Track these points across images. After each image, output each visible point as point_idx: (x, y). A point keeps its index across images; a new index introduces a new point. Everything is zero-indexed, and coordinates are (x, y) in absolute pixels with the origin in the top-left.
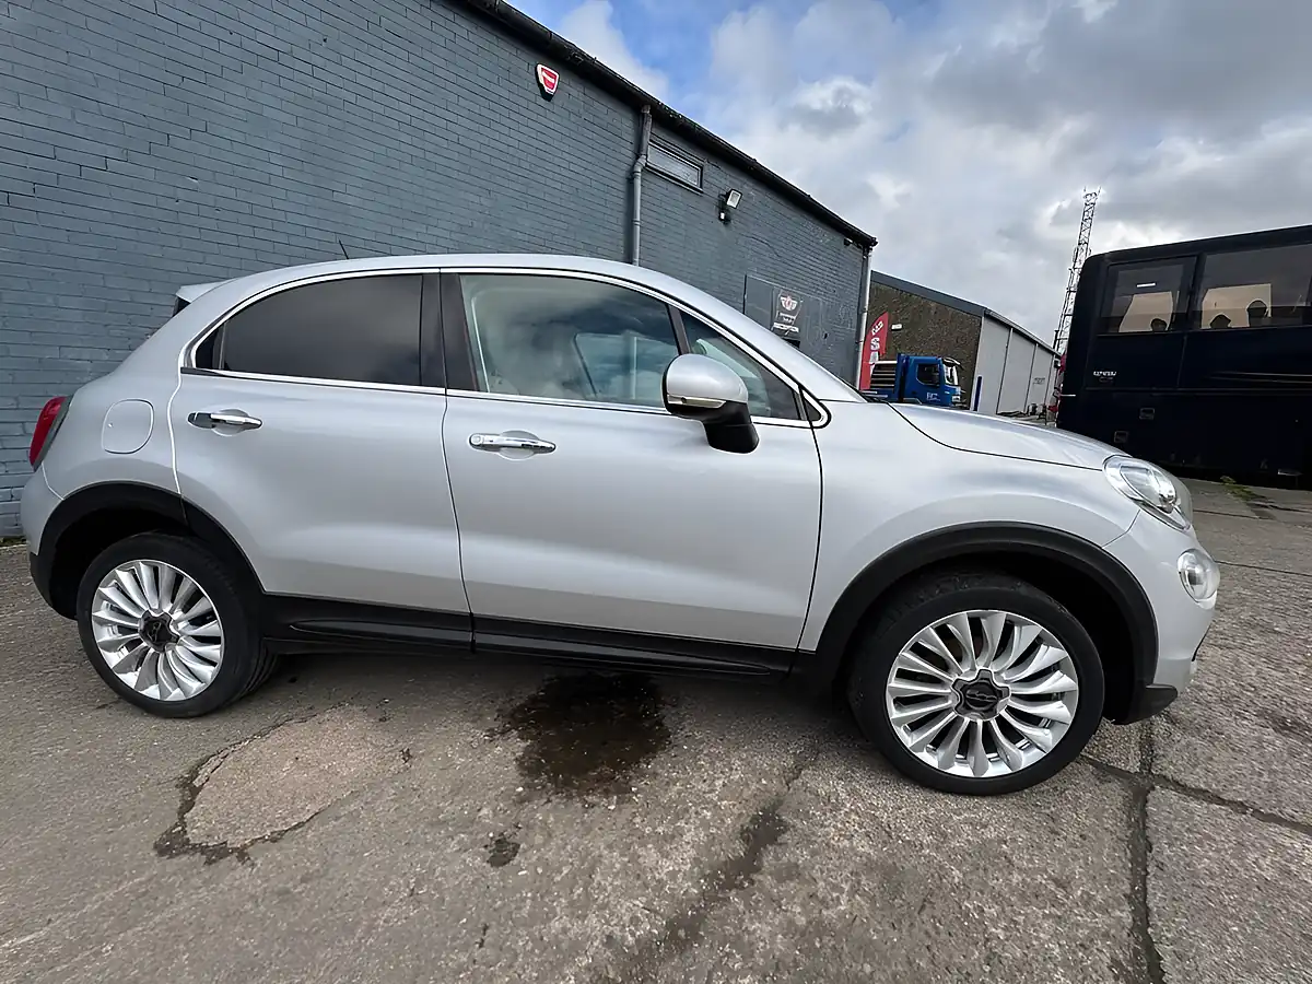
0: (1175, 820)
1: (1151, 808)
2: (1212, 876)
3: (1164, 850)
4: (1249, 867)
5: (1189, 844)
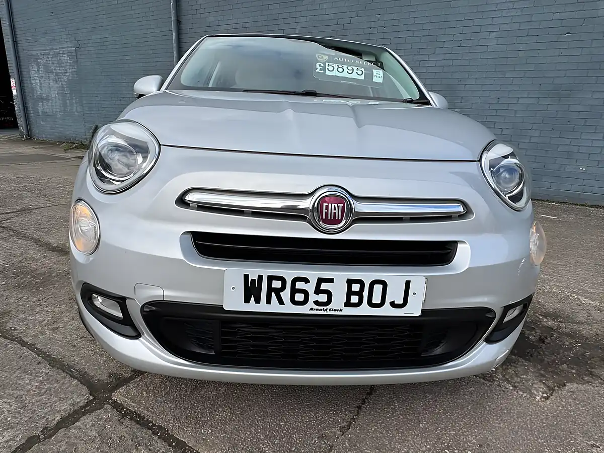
0: (60, 387)
1: (75, 382)
2: (19, 378)
3: (45, 369)
4: (9, 397)
5: (41, 382)
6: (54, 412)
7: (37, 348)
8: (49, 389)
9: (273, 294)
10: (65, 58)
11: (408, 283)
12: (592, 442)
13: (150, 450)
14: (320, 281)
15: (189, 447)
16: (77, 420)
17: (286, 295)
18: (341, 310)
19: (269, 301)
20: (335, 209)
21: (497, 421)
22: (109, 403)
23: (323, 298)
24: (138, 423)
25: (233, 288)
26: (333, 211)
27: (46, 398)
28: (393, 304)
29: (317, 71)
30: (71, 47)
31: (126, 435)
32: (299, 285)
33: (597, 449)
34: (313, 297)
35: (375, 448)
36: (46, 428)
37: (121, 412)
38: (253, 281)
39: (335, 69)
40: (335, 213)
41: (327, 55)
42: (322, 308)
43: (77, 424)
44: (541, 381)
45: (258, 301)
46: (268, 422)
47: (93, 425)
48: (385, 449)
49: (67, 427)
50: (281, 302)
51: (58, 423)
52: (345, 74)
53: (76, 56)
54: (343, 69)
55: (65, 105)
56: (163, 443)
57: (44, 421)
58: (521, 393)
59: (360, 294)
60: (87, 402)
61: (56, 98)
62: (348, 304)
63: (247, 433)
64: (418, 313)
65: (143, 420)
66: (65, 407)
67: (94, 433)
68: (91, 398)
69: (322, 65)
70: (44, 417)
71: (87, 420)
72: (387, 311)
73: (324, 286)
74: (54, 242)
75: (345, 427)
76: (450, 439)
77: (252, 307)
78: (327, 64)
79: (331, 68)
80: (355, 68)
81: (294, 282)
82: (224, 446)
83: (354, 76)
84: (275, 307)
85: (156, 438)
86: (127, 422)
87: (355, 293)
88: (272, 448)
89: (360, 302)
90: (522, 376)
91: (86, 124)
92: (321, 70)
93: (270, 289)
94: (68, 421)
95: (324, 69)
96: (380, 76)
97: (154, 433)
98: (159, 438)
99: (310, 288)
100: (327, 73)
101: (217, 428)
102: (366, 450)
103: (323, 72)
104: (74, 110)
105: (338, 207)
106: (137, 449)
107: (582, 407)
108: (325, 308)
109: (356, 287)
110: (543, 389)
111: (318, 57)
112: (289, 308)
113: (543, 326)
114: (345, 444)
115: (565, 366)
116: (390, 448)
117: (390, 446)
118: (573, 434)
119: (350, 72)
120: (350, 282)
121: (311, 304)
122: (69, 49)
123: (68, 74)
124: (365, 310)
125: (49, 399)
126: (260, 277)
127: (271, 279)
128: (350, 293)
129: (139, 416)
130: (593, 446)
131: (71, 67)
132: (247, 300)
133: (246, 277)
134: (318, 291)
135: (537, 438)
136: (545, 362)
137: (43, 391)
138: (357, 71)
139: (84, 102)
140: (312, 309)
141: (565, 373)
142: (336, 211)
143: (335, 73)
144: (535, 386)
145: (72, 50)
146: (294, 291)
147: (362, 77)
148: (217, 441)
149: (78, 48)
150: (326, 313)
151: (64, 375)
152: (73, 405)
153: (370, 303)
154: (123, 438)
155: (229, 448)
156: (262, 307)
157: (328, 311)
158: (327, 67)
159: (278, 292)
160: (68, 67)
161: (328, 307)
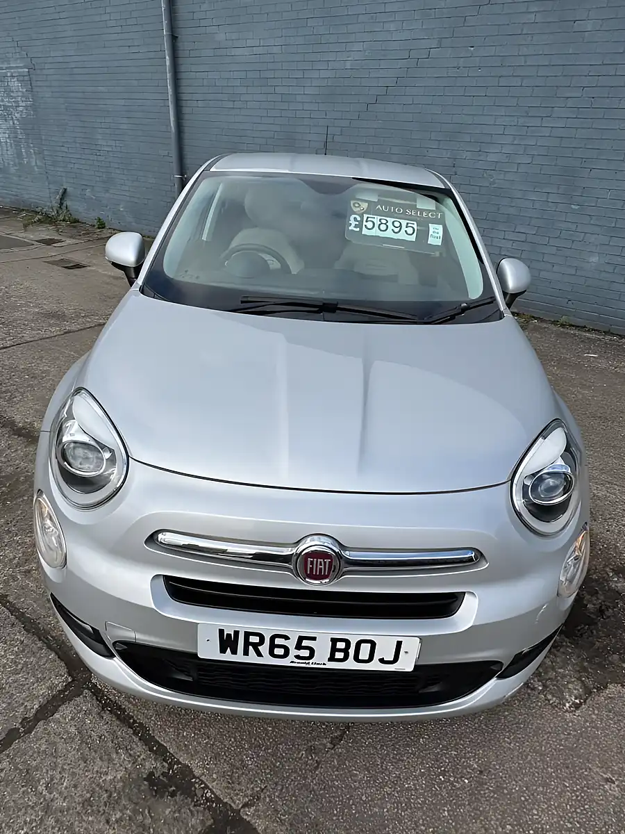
0: (37, 663)
1: (52, 655)
3: (20, 634)
5: (17, 654)
6: (32, 697)
7: (9, 602)
8: (26, 664)
9: (251, 647)
10: (15, 84)
11: (399, 644)
12: (609, 775)
13: (130, 755)
14: (301, 639)
15: (170, 753)
16: (56, 710)
17: (264, 649)
18: (324, 664)
19: (246, 653)
20: (321, 565)
21: (508, 740)
22: (88, 688)
23: (306, 653)
24: (118, 717)
25: (208, 640)
26: (319, 567)
27: (22, 677)
28: (382, 661)
29: (350, 228)
30: (21, 68)
31: (106, 734)
32: (278, 641)
33: (611, 785)
34: (293, 652)
35: (365, 769)
36: (24, 719)
37: (100, 702)
38: (229, 635)
39: (376, 226)
40: (321, 569)
41: (366, 201)
42: (304, 661)
43: (57, 716)
44: (579, 679)
45: (234, 652)
46: (255, 726)
47: (73, 719)
48: (375, 770)
49: (46, 719)
50: (259, 654)
51: (37, 711)
52: (389, 234)
53: (29, 81)
54: (387, 226)
55: (19, 155)
56: (144, 747)
57: (22, 709)
58: (549, 697)
59: (346, 651)
60: (66, 685)
61: (6, 144)
62: (332, 659)
63: (230, 740)
64: (410, 669)
65: (124, 713)
66: (43, 691)
67: (73, 730)
68: (70, 680)
69: (359, 219)
70: (23, 704)
71: (66, 711)
72: (375, 666)
73: (305, 643)
74: (19, 419)
75: (337, 738)
76: (450, 762)
77: (228, 656)
78: (365, 216)
79: (370, 225)
80: (404, 223)
81: (273, 638)
82: (206, 756)
83: (402, 236)
84: (252, 658)
85: (136, 739)
86: (107, 716)
87: (340, 650)
88: (256, 762)
89: (346, 658)
90: (559, 670)
91: (51, 186)
92: (356, 226)
93: (247, 643)
94: (47, 710)
95: (360, 225)
96: (438, 235)
97: (135, 733)
98: (140, 739)
99: (291, 645)
100: (365, 231)
101: (200, 731)
102: (355, 770)
103: (358, 229)
104: (34, 164)
105: (325, 563)
106: (117, 753)
107: (615, 723)
108: (307, 661)
109: (341, 645)
110: (579, 690)
111: (354, 204)
112: (267, 660)
113: (610, 589)
114: (333, 761)
115: (616, 657)
116: (381, 769)
117: (382, 766)
118: (590, 763)
119: (397, 230)
120: (334, 641)
121: (291, 657)
122: (19, 70)
123: (21, 109)
124: (350, 664)
125: (26, 679)
126: (237, 633)
127: (247, 635)
128: (334, 650)
129: (119, 708)
130: (607, 780)
131: (24, 99)
132: (223, 651)
133: (221, 632)
134: (299, 647)
135: (547, 765)
136: (596, 647)
137: (20, 666)
138: (406, 229)
139: (46, 153)
140: (292, 662)
141: (613, 667)
142: (322, 567)
143: (375, 232)
144: (570, 686)
145: (24, 72)
146: (273, 646)
147: (413, 238)
148: (199, 748)
149: (32, 68)
150: (308, 666)
151: (40, 644)
152: (50, 688)
153: (356, 659)
154: (103, 737)
155: (210, 759)
156: (239, 658)
157: (311, 664)
158: (365, 223)
159: (255, 646)
160: (19, 99)
161: (311, 661)
